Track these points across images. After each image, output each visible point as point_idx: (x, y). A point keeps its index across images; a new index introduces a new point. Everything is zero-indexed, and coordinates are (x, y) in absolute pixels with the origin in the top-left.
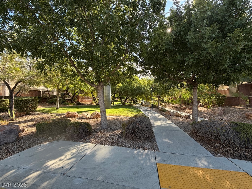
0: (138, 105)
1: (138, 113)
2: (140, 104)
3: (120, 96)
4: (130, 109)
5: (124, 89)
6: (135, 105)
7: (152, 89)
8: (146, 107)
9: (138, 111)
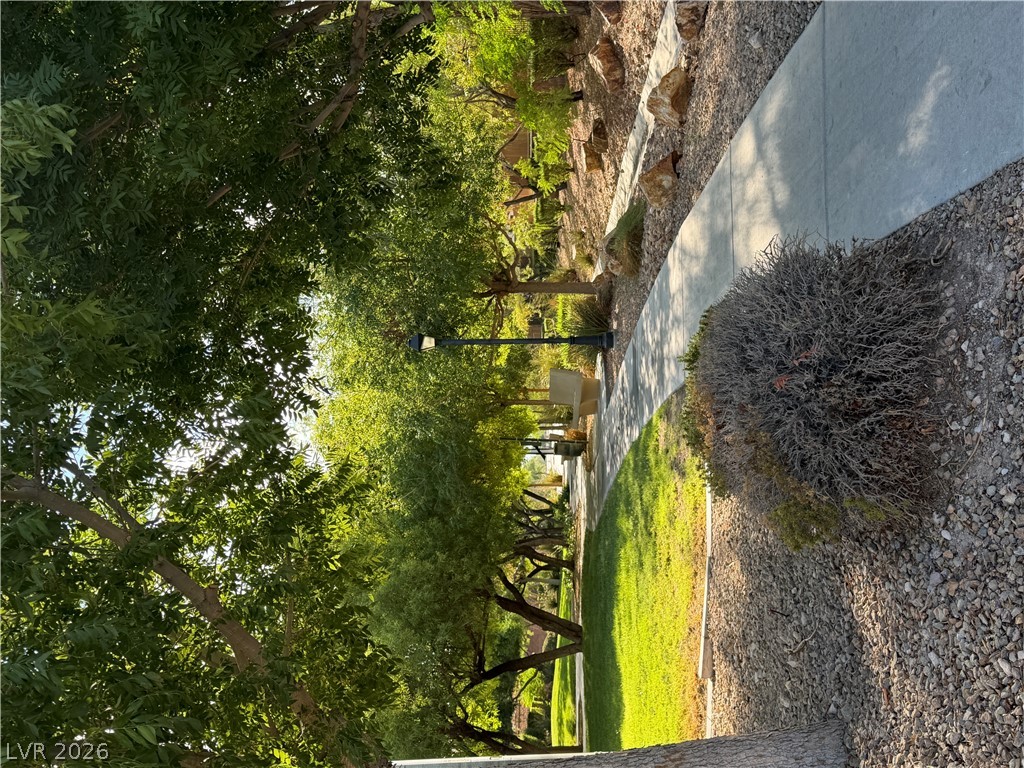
0: (581, 495)
1: (657, 463)
2: (572, 476)
3: (487, 669)
4: (627, 554)
5: (419, 627)
6: (583, 515)
7: (429, 343)
8: (595, 409)
9: (645, 463)
